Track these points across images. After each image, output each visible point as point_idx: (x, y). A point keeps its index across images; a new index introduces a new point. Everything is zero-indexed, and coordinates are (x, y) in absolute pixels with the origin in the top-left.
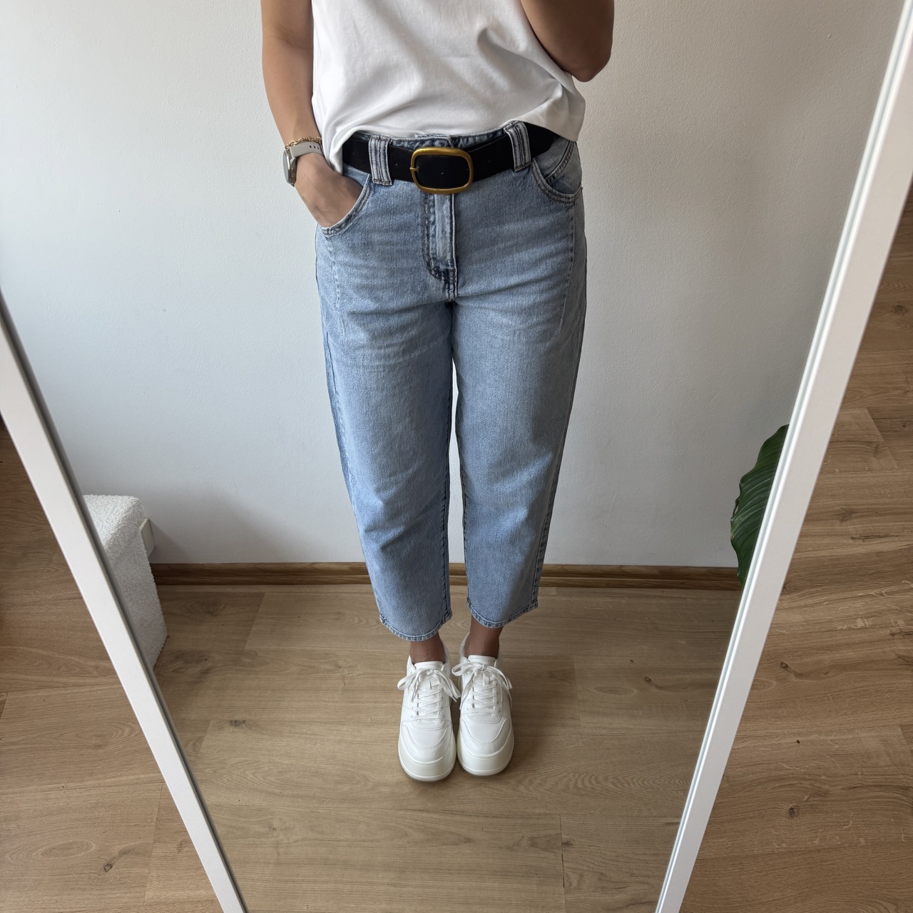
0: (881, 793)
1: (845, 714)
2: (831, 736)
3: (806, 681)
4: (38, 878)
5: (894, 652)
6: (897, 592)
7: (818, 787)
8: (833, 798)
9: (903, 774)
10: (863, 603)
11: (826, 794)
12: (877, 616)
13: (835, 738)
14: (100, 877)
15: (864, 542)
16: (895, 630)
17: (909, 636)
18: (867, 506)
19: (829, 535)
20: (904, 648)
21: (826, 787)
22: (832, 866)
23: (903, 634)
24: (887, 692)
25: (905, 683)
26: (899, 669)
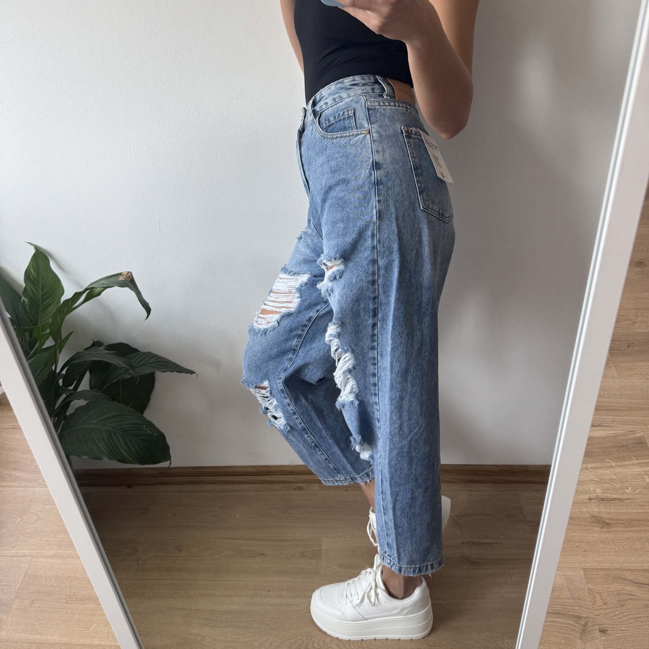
0: (557, 619)
5: (589, 512)
6: (600, 468)
9: (578, 606)
12: (581, 484)
16: (592, 496)
17: (603, 501)
20: (598, 510)
23: (599, 499)
24: (577, 542)
25: (593, 536)
26: (590, 526)
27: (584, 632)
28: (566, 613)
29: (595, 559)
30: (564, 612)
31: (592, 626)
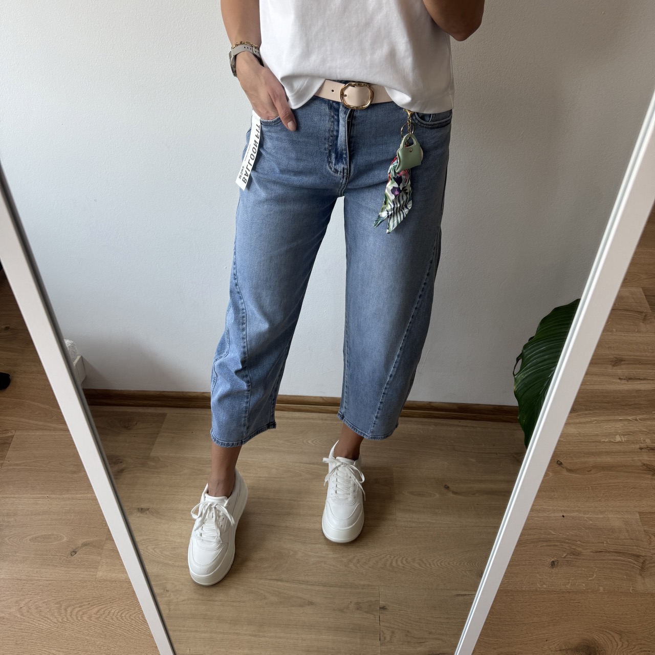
0: (618, 558)
1: (600, 501)
2: (588, 514)
3: (574, 475)
4: (26, 555)
5: (641, 461)
6: (648, 419)
7: (575, 549)
8: (584, 558)
9: (636, 546)
10: (622, 425)
11: (579, 554)
12: (631, 434)
13: (590, 516)
14: (68, 559)
15: (628, 382)
16: (642, 445)
17: (652, 451)
18: (632, 357)
19: (603, 375)
20: (648, 459)
21: (580, 549)
22: (577, 604)
23: (649, 449)
24: (632, 488)
25: (645, 483)
26: (642, 473)
27: (643, 569)
28: (626, 552)
29: (649, 504)
30: (624, 551)
31: (650, 563)
